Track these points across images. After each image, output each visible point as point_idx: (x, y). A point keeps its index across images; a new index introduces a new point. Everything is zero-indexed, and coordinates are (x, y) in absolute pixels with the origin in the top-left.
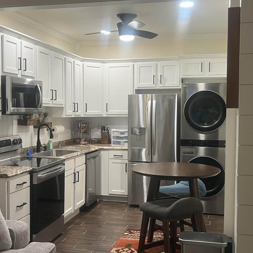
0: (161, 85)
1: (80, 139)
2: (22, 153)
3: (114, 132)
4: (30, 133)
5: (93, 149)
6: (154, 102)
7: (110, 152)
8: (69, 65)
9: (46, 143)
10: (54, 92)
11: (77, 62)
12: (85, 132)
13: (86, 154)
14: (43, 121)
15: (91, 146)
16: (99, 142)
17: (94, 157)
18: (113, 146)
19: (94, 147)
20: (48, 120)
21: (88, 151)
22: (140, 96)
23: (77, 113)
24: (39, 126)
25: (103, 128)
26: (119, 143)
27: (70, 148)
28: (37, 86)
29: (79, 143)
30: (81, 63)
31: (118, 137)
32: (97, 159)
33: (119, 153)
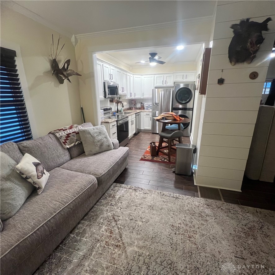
0: (165, 85)
1: (132, 108)
2: (112, 113)
3: (146, 105)
4: (114, 106)
5: (138, 112)
6: (163, 92)
7: (145, 113)
8: (128, 77)
9: (120, 109)
10: (123, 88)
11: (131, 75)
12: (134, 105)
13: (135, 114)
14: (119, 101)
15: (137, 110)
16: (140, 109)
17: (138, 115)
18: (145, 110)
19: (138, 111)
20: (121, 100)
21: (136, 113)
22: (156, 89)
23: (131, 97)
24: (118, 102)
25: (141, 103)
26: (148, 109)
27: (129, 111)
28: (117, 86)
29: (132, 109)
30: (133, 76)
31: (147, 107)
32: (139, 115)
33: (148, 113)
